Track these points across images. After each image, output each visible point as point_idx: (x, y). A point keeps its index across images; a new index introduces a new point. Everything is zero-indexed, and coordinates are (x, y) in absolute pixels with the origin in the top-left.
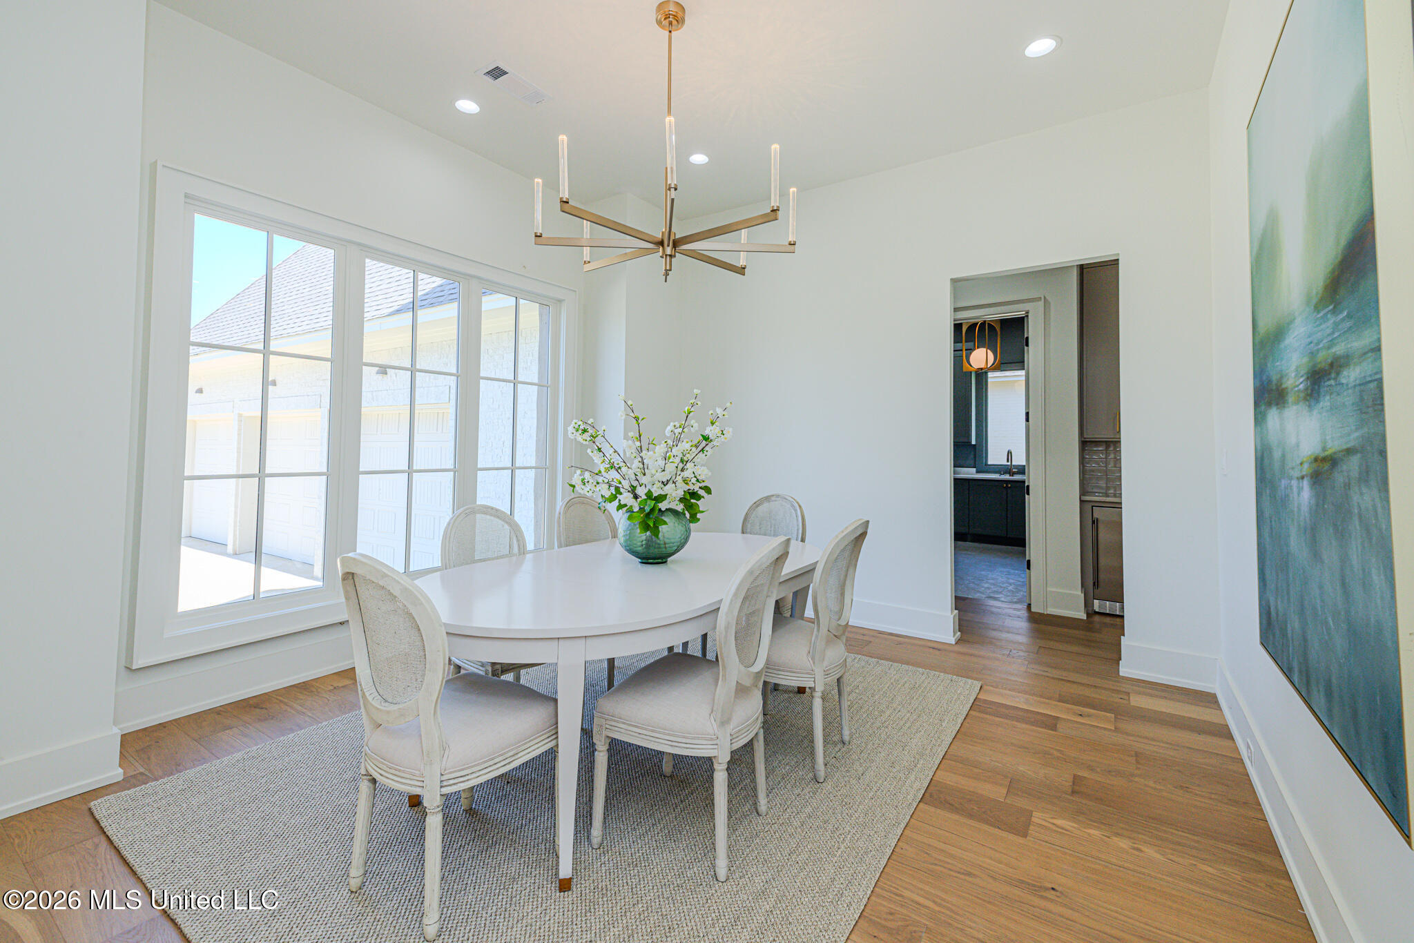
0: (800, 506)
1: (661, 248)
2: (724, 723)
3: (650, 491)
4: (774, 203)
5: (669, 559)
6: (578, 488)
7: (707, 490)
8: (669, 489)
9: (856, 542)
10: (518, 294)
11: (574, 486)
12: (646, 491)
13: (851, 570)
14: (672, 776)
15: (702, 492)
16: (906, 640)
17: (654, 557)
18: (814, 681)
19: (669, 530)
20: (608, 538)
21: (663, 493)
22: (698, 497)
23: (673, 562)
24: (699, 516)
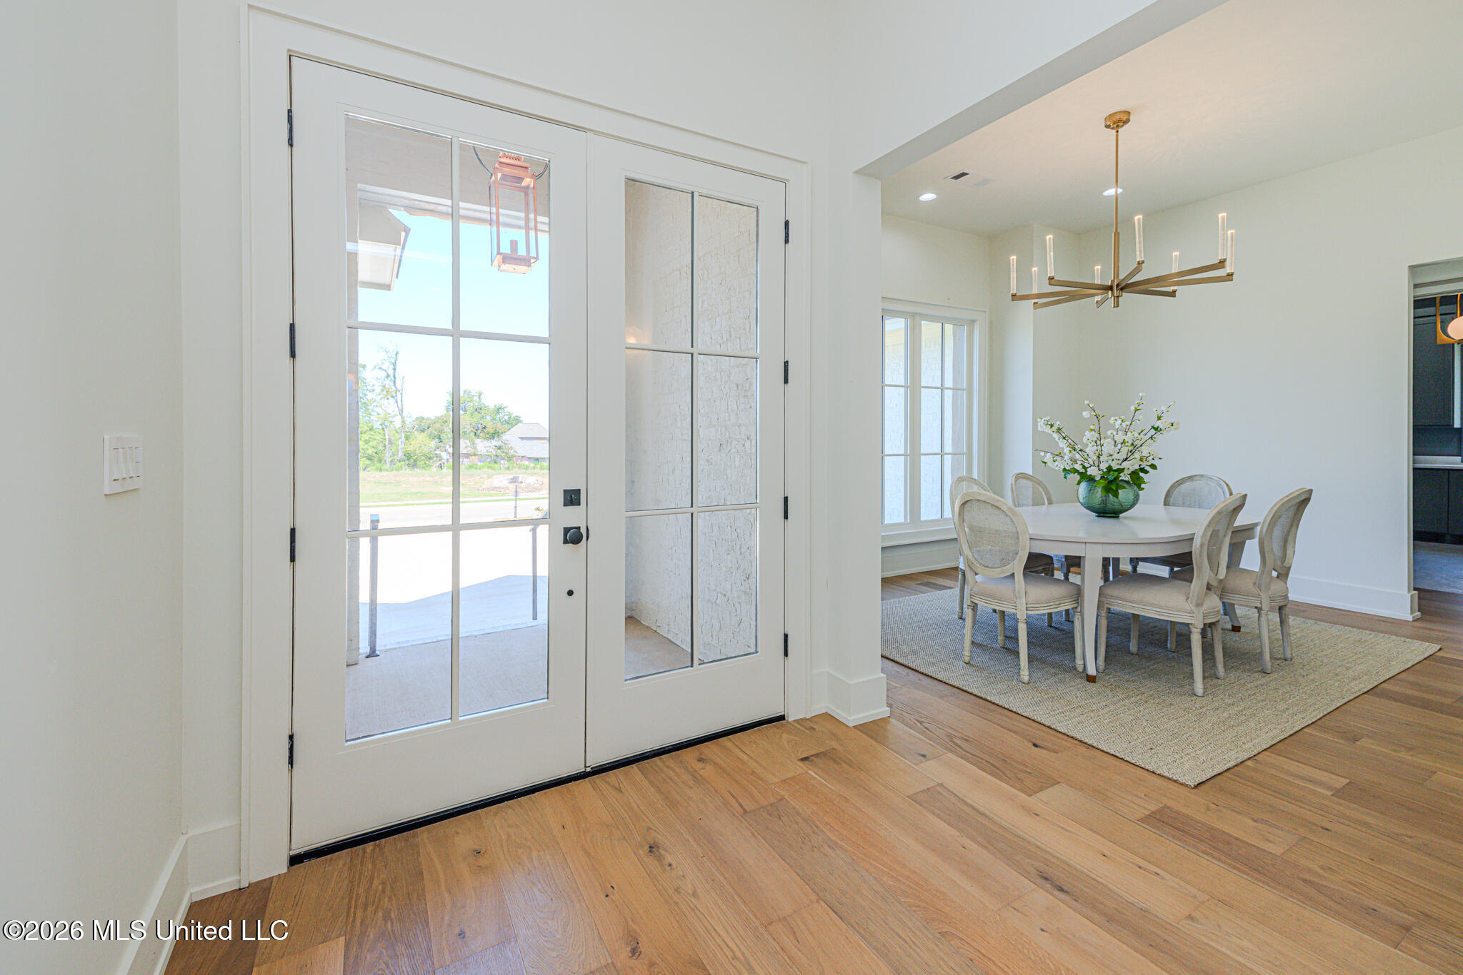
0: (1227, 485)
1: (1110, 292)
2: (1199, 605)
3: (1110, 466)
4: (1221, 257)
5: (1121, 515)
6: (1049, 464)
7: (1153, 467)
8: (1125, 465)
9: (1299, 506)
10: (943, 321)
11: (1045, 463)
12: (1107, 465)
13: (1293, 529)
14: (1137, 654)
15: (1148, 468)
16: (1349, 613)
17: (1108, 512)
18: (1261, 603)
19: (1125, 495)
20: (1044, 504)
21: (1121, 467)
22: (1146, 472)
23: (1125, 518)
24: (1143, 486)
